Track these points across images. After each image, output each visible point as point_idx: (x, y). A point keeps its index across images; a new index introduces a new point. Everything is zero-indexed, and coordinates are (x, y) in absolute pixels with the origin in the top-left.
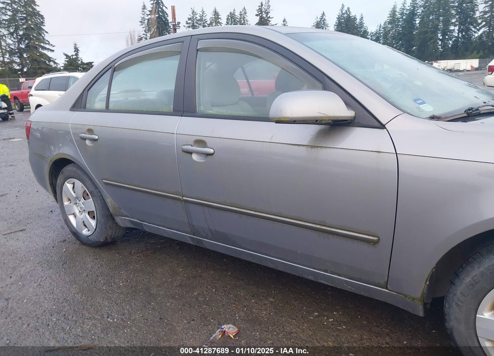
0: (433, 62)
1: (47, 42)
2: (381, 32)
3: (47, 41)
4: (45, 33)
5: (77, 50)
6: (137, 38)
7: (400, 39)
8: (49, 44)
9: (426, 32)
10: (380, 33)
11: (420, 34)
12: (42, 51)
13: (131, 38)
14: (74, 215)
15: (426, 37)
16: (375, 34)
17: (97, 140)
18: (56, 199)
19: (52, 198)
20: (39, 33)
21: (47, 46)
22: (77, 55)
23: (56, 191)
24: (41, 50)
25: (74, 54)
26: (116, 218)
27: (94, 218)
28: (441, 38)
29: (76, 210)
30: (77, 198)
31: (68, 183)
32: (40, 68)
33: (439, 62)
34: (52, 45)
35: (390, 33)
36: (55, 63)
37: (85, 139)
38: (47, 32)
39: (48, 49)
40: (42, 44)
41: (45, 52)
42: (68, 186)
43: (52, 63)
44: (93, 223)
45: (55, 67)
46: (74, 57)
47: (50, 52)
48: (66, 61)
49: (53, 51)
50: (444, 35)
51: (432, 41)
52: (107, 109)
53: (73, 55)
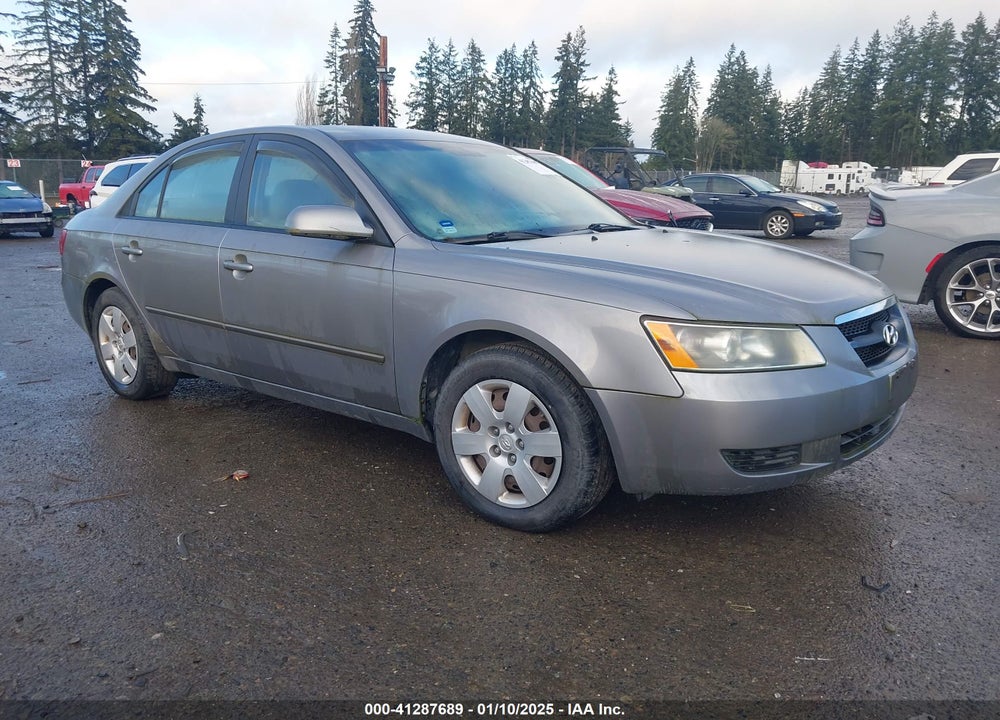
0: (903, 168)
1: (142, 92)
2: (807, 103)
3: (142, 89)
4: (139, 74)
5: (199, 110)
6: (318, 92)
7: (843, 120)
8: (145, 96)
9: (896, 109)
10: (804, 106)
11: (883, 110)
12: (131, 108)
13: (307, 91)
14: (113, 358)
15: (896, 117)
16: (795, 107)
17: (140, 255)
18: (92, 337)
19: (86, 336)
20: (128, 74)
21: (142, 100)
22: (198, 119)
23: (92, 326)
24: (129, 107)
25: (194, 117)
26: (161, 358)
27: (134, 358)
28: (926, 121)
29: (115, 351)
30: (116, 333)
31: (106, 314)
32: (124, 142)
33: (914, 169)
34: (151, 97)
35: (822, 107)
36: (155, 133)
37: (128, 253)
38: (143, 72)
39: (145, 106)
40: (132, 95)
41: (139, 111)
42: (106, 317)
43: (149, 134)
44: (134, 364)
45: (155, 142)
46: (193, 123)
47: (146, 111)
48: (176, 130)
49: (153, 109)
50: (932, 115)
51: (906, 126)
52: (158, 218)
53: (191, 120)
